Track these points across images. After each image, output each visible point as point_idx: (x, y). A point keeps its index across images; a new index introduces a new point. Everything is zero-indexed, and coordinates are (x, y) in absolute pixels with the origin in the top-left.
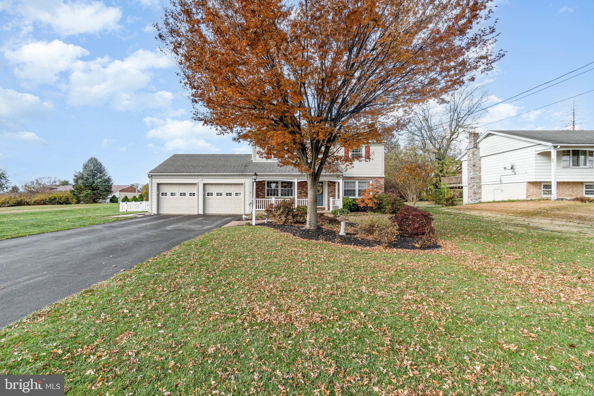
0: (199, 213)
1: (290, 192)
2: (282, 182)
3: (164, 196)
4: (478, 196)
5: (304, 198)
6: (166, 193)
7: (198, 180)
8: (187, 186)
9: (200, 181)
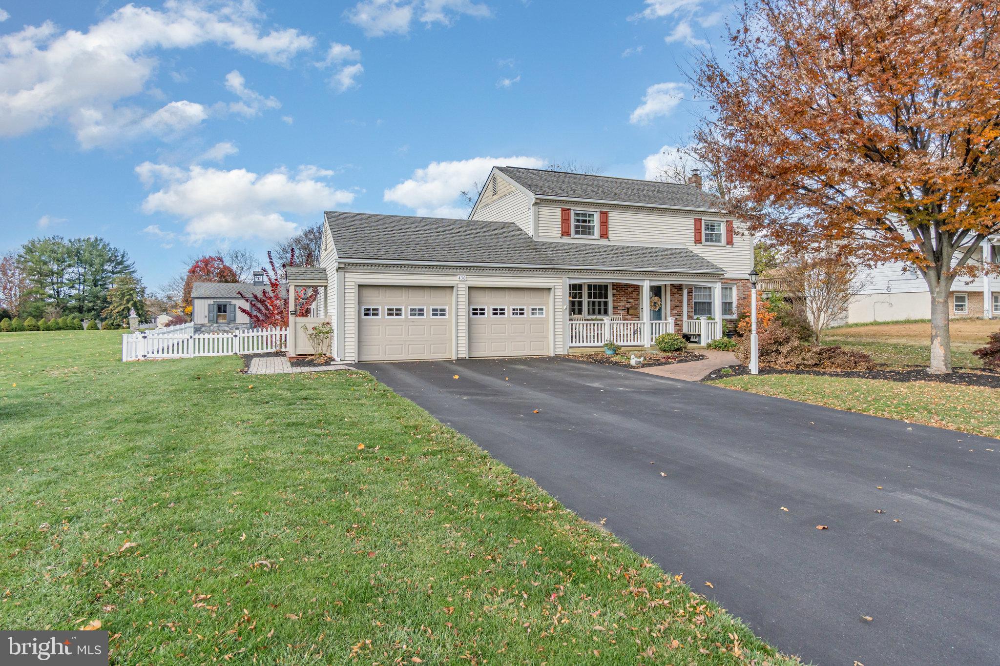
0: (460, 356)
1: (602, 307)
2: (589, 286)
3: (371, 317)
4: (844, 314)
5: (630, 320)
6: (377, 310)
7: (457, 278)
8: (427, 292)
9: (461, 281)
